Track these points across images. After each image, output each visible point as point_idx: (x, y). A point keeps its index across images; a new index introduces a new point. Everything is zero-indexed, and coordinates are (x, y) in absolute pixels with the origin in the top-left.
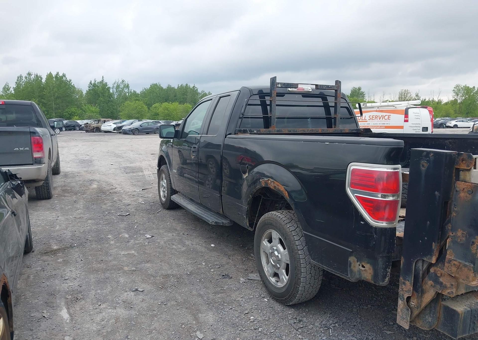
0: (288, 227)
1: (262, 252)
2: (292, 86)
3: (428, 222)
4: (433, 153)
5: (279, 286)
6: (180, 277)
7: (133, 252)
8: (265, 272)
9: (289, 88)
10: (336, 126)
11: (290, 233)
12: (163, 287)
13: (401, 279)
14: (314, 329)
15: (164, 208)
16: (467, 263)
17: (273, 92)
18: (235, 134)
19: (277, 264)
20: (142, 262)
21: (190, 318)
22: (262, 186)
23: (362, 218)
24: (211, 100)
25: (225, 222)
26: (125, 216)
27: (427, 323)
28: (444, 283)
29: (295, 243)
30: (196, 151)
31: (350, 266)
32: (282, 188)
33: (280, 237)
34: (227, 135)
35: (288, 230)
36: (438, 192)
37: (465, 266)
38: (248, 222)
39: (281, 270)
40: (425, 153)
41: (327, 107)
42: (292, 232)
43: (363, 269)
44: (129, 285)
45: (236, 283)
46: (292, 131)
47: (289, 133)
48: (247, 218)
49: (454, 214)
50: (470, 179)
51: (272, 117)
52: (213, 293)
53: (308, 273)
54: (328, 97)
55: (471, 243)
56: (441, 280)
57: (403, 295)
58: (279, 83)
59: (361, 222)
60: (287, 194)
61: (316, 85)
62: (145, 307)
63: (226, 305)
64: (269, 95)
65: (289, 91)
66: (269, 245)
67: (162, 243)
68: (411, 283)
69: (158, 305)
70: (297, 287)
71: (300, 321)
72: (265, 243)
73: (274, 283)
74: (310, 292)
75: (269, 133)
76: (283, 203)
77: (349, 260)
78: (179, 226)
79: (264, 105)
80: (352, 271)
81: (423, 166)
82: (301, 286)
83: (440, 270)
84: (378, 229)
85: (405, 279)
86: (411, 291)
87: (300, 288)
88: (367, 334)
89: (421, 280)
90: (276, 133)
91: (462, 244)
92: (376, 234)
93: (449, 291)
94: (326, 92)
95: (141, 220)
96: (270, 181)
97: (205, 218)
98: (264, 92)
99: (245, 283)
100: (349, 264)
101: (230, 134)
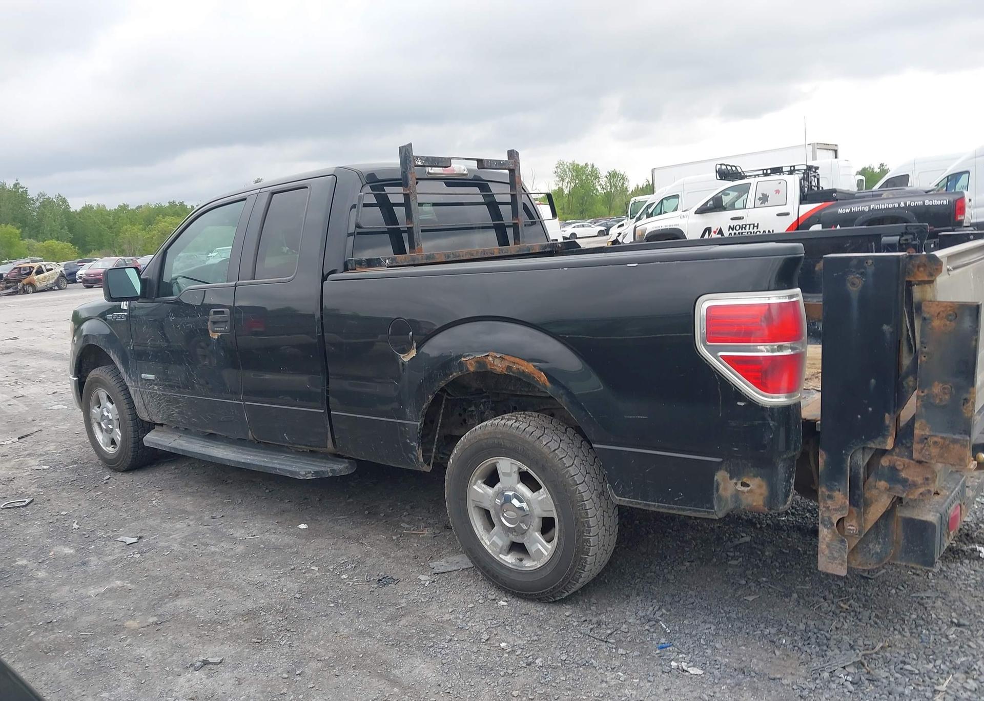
0: (544, 443)
1: (472, 508)
2: (442, 162)
3: (873, 381)
4: (872, 259)
5: (529, 567)
6: (283, 610)
7: (119, 583)
8: (486, 547)
9: (428, 166)
10: (519, 240)
11: (552, 455)
12: (260, 640)
13: (822, 492)
14: (633, 630)
15: (116, 470)
16: (957, 437)
17: (410, 176)
18: (346, 269)
19: (522, 525)
20: (162, 599)
21: (383, 685)
22: (468, 370)
23: (739, 395)
24: (245, 199)
25: (340, 468)
26: (22, 506)
27: (873, 556)
28: (910, 479)
29: (567, 472)
30: (227, 321)
31: (717, 490)
32: (529, 368)
33: (525, 468)
34: (325, 273)
35: (547, 450)
36: (887, 324)
37: (955, 441)
38: (421, 455)
39: (531, 535)
40: (854, 262)
42: (556, 452)
43: (746, 489)
44: (174, 657)
46: (451, 256)
47: (447, 260)
48: (419, 445)
49: (923, 359)
50: (934, 296)
51: (414, 229)
52: (387, 621)
53: (601, 524)
55: (962, 401)
56: (903, 475)
57: (830, 518)
58: (417, 157)
59: (739, 403)
60: (543, 378)
61: (480, 161)
62: (257, 695)
63: (433, 635)
64: (401, 182)
65: (429, 173)
66: (490, 491)
67: (175, 546)
68: (846, 495)
69: (285, 680)
70: (581, 558)
71: (599, 623)
72: (479, 488)
73: (514, 565)
75: (412, 263)
76: (485, 402)
77: (715, 479)
78: (188, 503)
80: (720, 498)
81: (853, 284)
82: (590, 554)
83: (899, 458)
84: (776, 410)
85: (831, 489)
86: (846, 507)
87: (589, 559)
89: (861, 483)
90: (425, 261)
91: (944, 407)
92: (772, 420)
93: (921, 490)
95: (76, 507)
96: (490, 359)
97: (279, 469)
99: (435, 584)
100: (715, 486)
101: (333, 272)
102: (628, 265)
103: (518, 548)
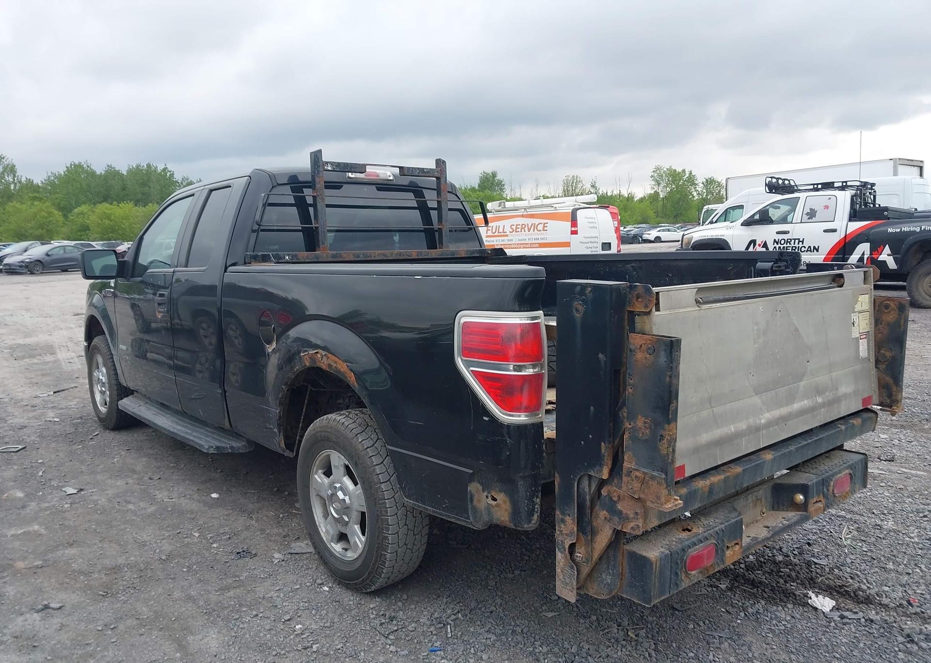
0: (360, 440)
1: (314, 496)
2: (355, 168)
3: (592, 408)
4: (590, 286)
5: (350, 557)
6: (144, 568)
7: (36, 527)
8: (322, 534)
9: (348, 172)
10: (442, 245)
11: (364, 452)
12: (108, 593)
13: (558, 515)
14: (419, 630)
15: (106, 428)
16: (655, 474)
17: (317, 180)
18: (245, 263)
19: (344, 516)
20: (58, 546)
21: (168, 647)
22: (305, 365)
23: (485, 411)
24: (193, 195)
25: (237, 445)
26: (14, 452)
27: (605, 587)
28: (624, 511)
29: (374, 470)
30: (165, 303)
31: (472, 500)
32: (343, 367)
33: (347, 463)
34: (228, 266)
35: (360, 447)
36: (602, 353)
37: (653, 478)
38: (283, 442)
39: (351, 527)
40: (578, 288)
41: (423, 208)
42: (368, 450)
43: (494, 503)
44: (29, 599)
45: (265, 564)
46: (361, 256)
47: (356, 259)
48: (280, 432)
49: (630, 390)
50: (651, 328)
51: (320, 228)
52: (216, 591)
53: (401, 523)
54: (424, 191)
55: (659, 437)
56: (619, 507)
57: (563, 542)
58: (327, 163)
59: (485, 418)
60: (353, 378)
61: (401, 168)
62: (67, 642)
63: (245, 609)
64: (311, 185)
65: (349, 178)
66: (326, 480)
67: (103, 501)
68: (574, 521)
69: (98, 632)
70: (382, 554)
71: (392, 619)
72: (319, 477)
73: (340, 554)
74: (407, 559)
75: (316, 260)
76: (350, 396)
77: (469, 490)
78: (140, 463)
79: (301, 204)
80: (475, 510)
81: (577, 310)
82: (389, 552)
83: (617, 489)
84: (512, 428)
85: (563, 514)
86: (574, 533)
87: (388, 556)
88: (513, 624)
89: (588, 511)
90: (331, 260)
91: (646, 441)
92: (510, 437)
93: (632, 524)
94: (421, 181)
95: (53, 457)
96: (319, 356)
97: (192, 441)
98: (301, 179)
99: (283, 563)
100: (469, 497)
101: (234, 264)
102: (416, 277)
103: (343, 537)
